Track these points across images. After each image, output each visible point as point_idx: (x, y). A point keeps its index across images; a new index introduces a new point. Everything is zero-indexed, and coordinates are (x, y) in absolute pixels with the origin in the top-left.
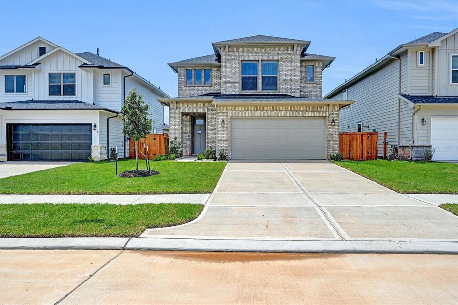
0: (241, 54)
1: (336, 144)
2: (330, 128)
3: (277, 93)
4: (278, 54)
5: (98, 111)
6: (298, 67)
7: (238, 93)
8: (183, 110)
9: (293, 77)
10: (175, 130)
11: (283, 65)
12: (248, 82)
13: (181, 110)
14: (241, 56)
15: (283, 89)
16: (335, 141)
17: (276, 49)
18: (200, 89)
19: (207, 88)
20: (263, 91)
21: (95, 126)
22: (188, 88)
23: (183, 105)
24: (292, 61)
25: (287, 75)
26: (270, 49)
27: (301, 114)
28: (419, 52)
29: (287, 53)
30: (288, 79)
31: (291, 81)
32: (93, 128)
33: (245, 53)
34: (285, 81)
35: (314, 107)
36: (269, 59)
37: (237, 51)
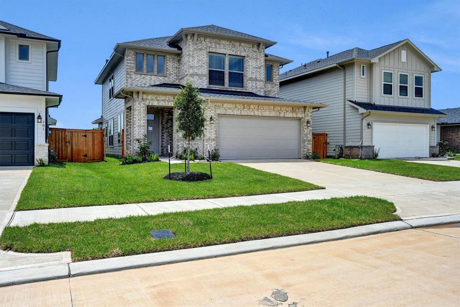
0: (209, 45)
1: (310, 144)
2: (306, 128)
3: (244, 91)
4: (245, 50)
5: (44, 98)
6: (263, 66)
7: (205, 87)
8: (149, 103)
9: (258, 76)
10: (140, 126)
11: (249, 62)
12: (215, 77)
13: (147, 103)
14: (209, 47)
15: (249, 86)
16: (309, 141)
17: (243, 44)
18: (153, 78)
19: (161, 78)
20: (230, 88)
21: (39, 117)
22: (139, 76)
23: (150, 97)
24: (257, 59)
25: (253, 73)
26: (237, 44)
28: (362, 65)
29: (252, 50)
30: (254, 77)
31: (256, 79)
32: (36, 120)
33: (213, 44)
34: (251, 79)
35: (293, 108)
36: (237, 54)
37: (205, 41)
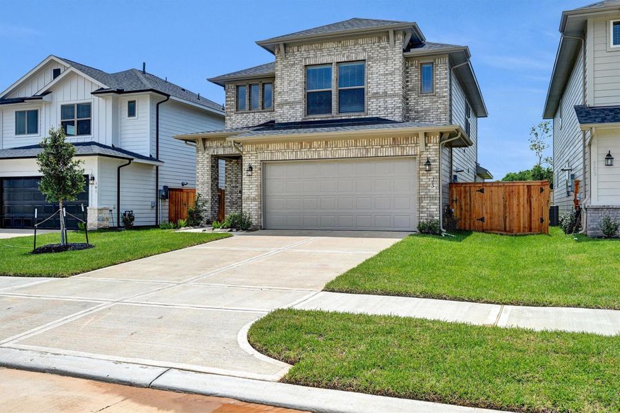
0: (305, 55)
1: (435, 204)
2: (423, 175)
3: (363, 117)
4: (364, 50)
5: (96, 157)
6: (398, 69)
7: (300, 120)
9: (390, 88)
11: (372, 67)
12: (316, 102)
13: (211, 152)
14: (305, 59)
15: (373, 108)
16: (432, 198)
17: (360, 41)
18: (257, 115)
19: (267, 114)
20: (341, 115)
22: (239, 116)
23: (215, 144)
24: (387, 59)
25: (380, 84)
26: (351, 42)
27: (372, 153)
28: (612, 22)
29: (379, 46)
30: (381, 91)
31: (385, 94)
33: (312, 53)
34: (376, 95)
35: (394, 139)
36: (350, 59)
37: (298, 51)
